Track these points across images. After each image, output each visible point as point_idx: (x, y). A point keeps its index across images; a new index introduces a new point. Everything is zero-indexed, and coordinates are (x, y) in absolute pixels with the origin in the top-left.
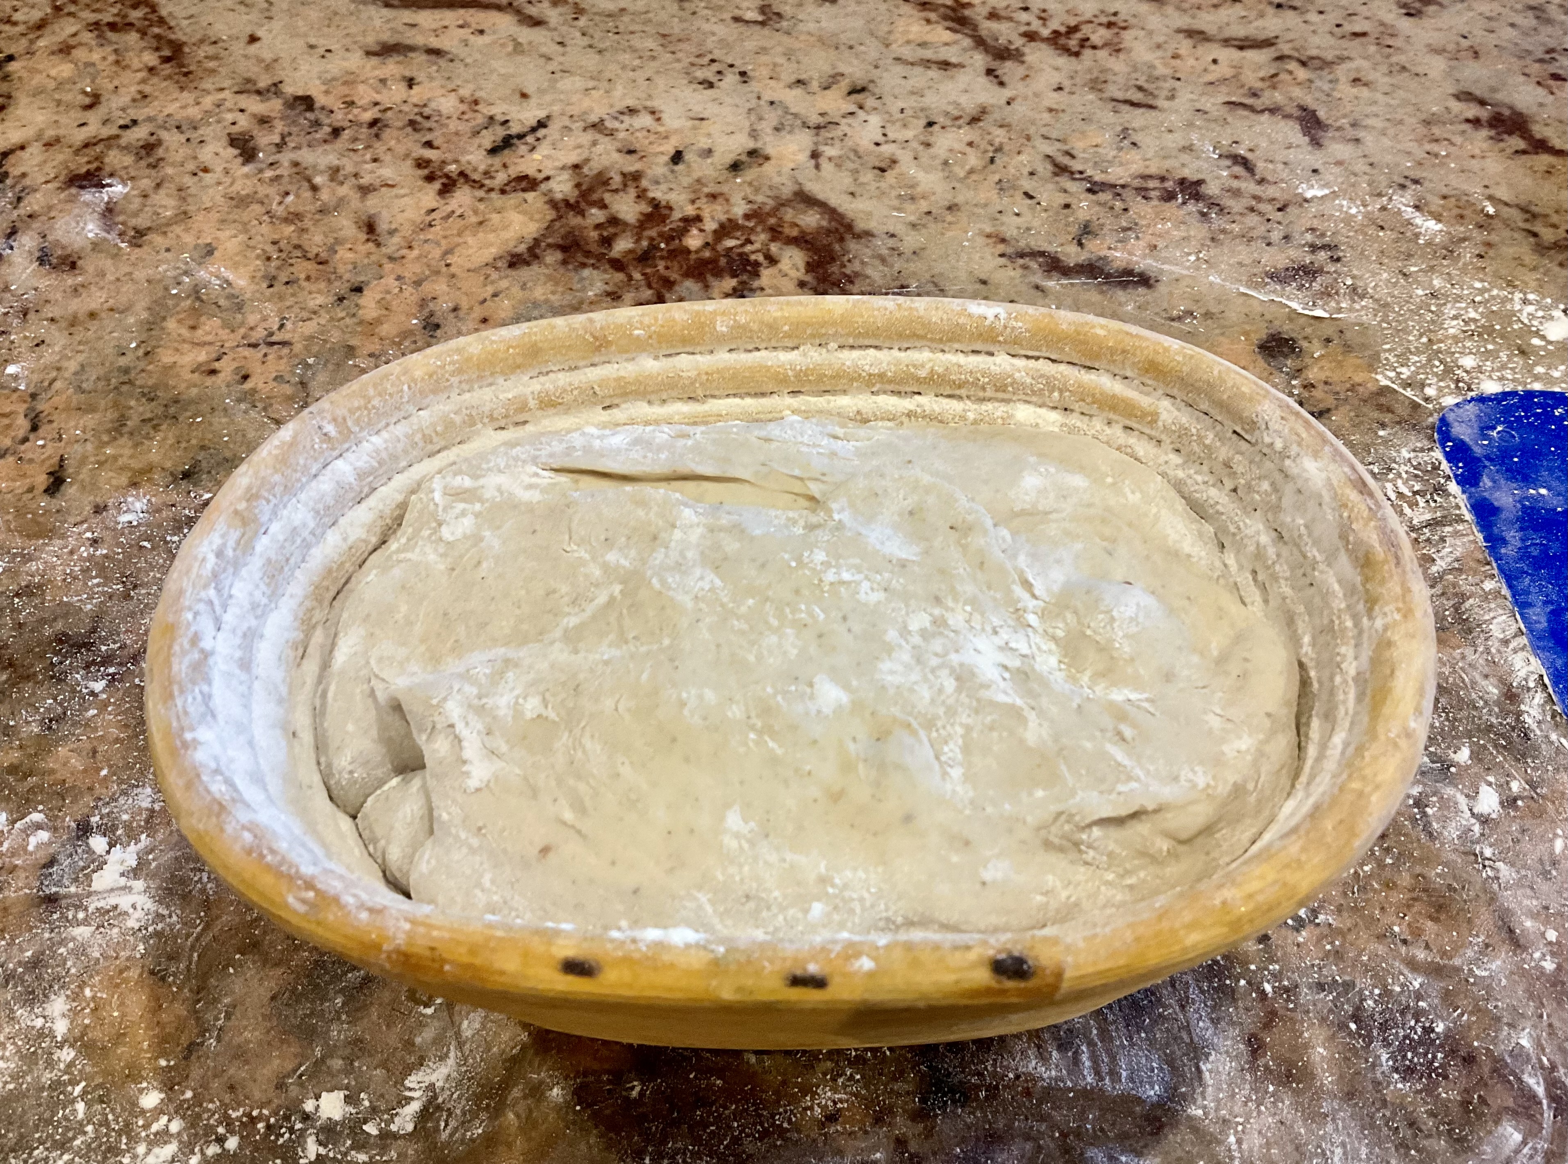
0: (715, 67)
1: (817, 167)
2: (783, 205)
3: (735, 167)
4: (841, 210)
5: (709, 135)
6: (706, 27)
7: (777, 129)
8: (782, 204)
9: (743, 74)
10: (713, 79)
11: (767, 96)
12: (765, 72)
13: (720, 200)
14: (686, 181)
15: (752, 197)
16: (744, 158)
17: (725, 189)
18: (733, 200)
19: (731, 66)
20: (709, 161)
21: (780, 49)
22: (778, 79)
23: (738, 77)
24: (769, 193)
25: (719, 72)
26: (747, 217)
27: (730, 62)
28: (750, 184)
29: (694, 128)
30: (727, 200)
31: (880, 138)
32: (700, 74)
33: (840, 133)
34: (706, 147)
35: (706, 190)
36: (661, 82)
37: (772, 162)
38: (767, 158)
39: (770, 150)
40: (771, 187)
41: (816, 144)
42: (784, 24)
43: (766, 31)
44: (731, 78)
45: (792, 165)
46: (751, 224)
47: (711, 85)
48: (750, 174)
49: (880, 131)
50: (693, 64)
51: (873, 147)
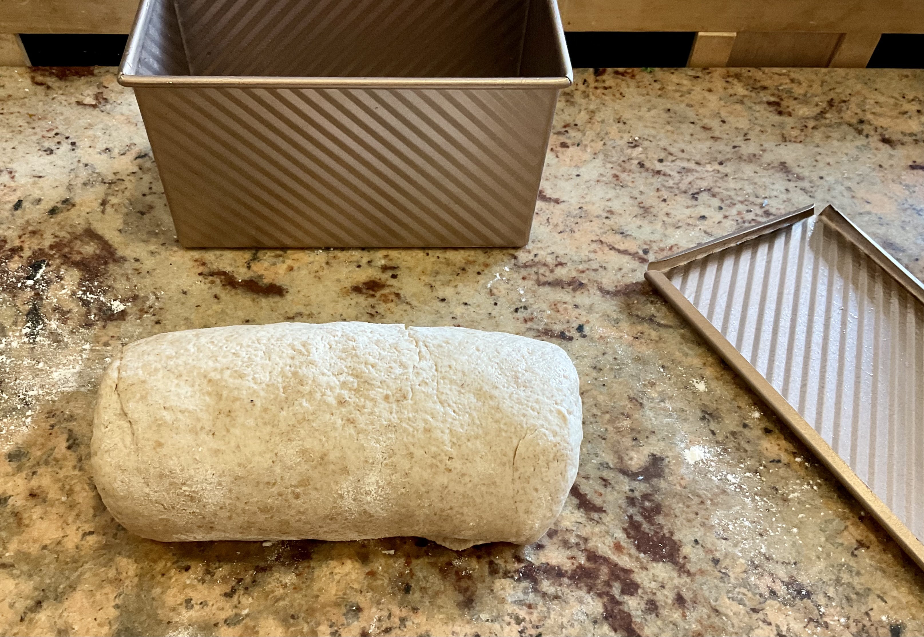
0: (57, 139)
1: (103, 212)
2: (76, 239)
3: (53, 212)
4: (110, 242)
5: (41, 189)
6: (59, 109)
7: (85, 184)
8: (76, 237)
9: (73, 144)
10: (54, 148)
11: (84, 161)
12: (87, 142)
13: (38, 236)
14: (20, 222)
15: (57, 233)
16: (59, 205)
17: (42, 227)
18: (45, 236)
19: (67, 138)
20: (38, 207)
21: (101, 126)
22: (95, 148)
23: (70, 147)
24: (70, 230)
25: (59, 143)
26: (51, 247)
27: (67, 135)
28: (59, 224)
29: (35, 183)
30: (42, 235)
31: (147, 191)
32: (47, 144)
33: (123, 187)
34: (38, 197)
35: (30, 228)
36: (21, 149)
37: (77, 207)
38: (74, 205)
39: (77, 200)
40: (71, 226)
41: (107, 195)
42: (108, 107)
43: (96, 112)
44: (66, 146)
45: (88, 210)
46: (52, 252)
47: (51, 152)
48: (60, 217)
49: (148, 185)
50: (43, 137)
51: (141, 196)
